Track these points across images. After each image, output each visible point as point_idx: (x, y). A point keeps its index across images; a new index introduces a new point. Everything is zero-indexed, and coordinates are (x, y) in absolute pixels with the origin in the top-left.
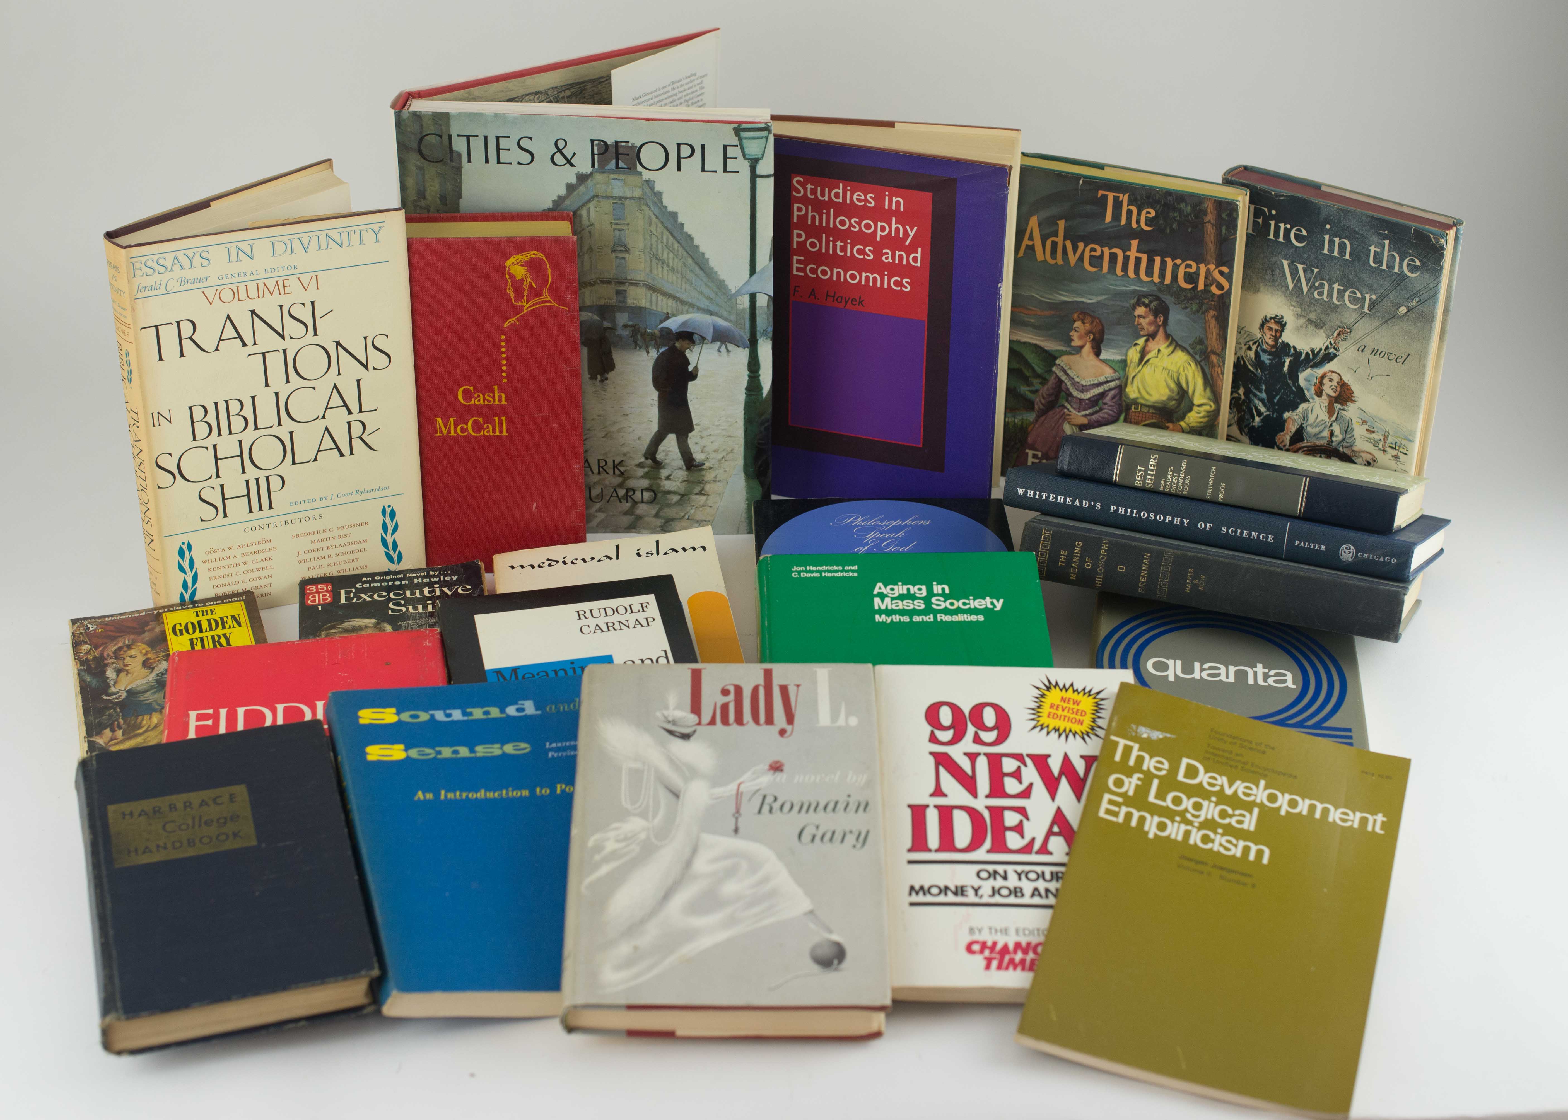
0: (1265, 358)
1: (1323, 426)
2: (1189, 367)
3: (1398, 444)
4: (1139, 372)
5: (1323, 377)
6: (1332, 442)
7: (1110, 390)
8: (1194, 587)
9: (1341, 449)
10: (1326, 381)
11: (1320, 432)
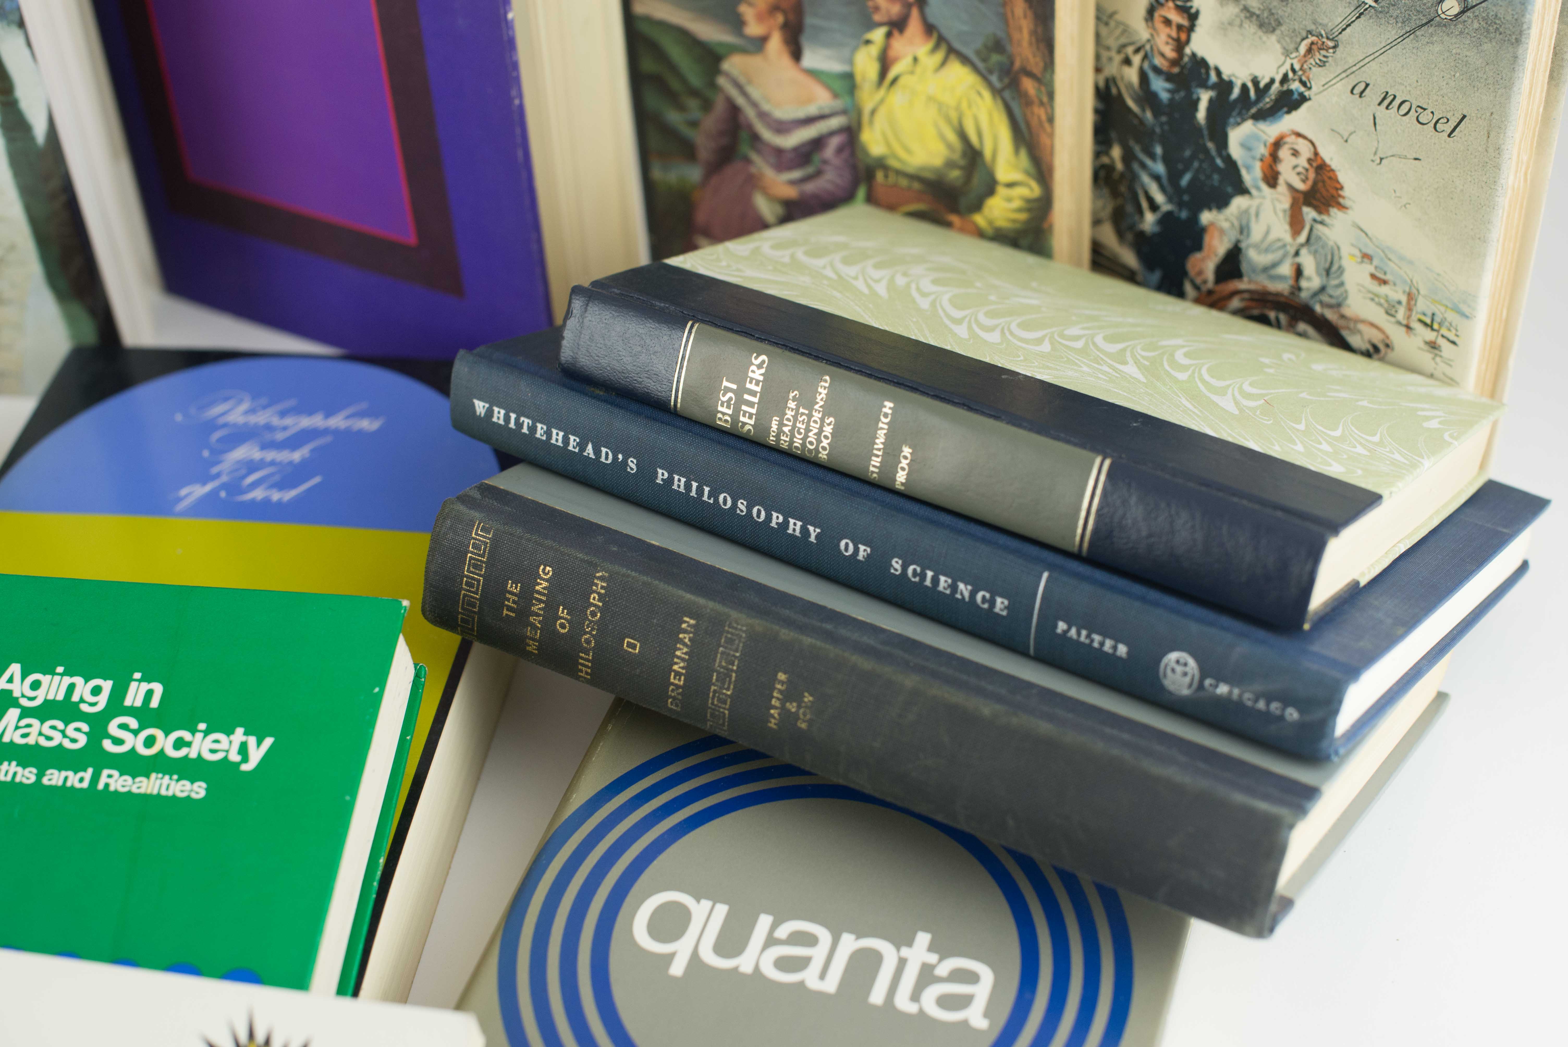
0: (1159, 86)
1: (1280, 254)
2: (978, 99)
3: (1437, 319)
4: (882, 101)
5: (1278, 144)
6: (1299, 289)
7: (832, 134)
8: (787, 717)
9: (1318, 308)
10: (1284, 153)
11: (1275, 265)
